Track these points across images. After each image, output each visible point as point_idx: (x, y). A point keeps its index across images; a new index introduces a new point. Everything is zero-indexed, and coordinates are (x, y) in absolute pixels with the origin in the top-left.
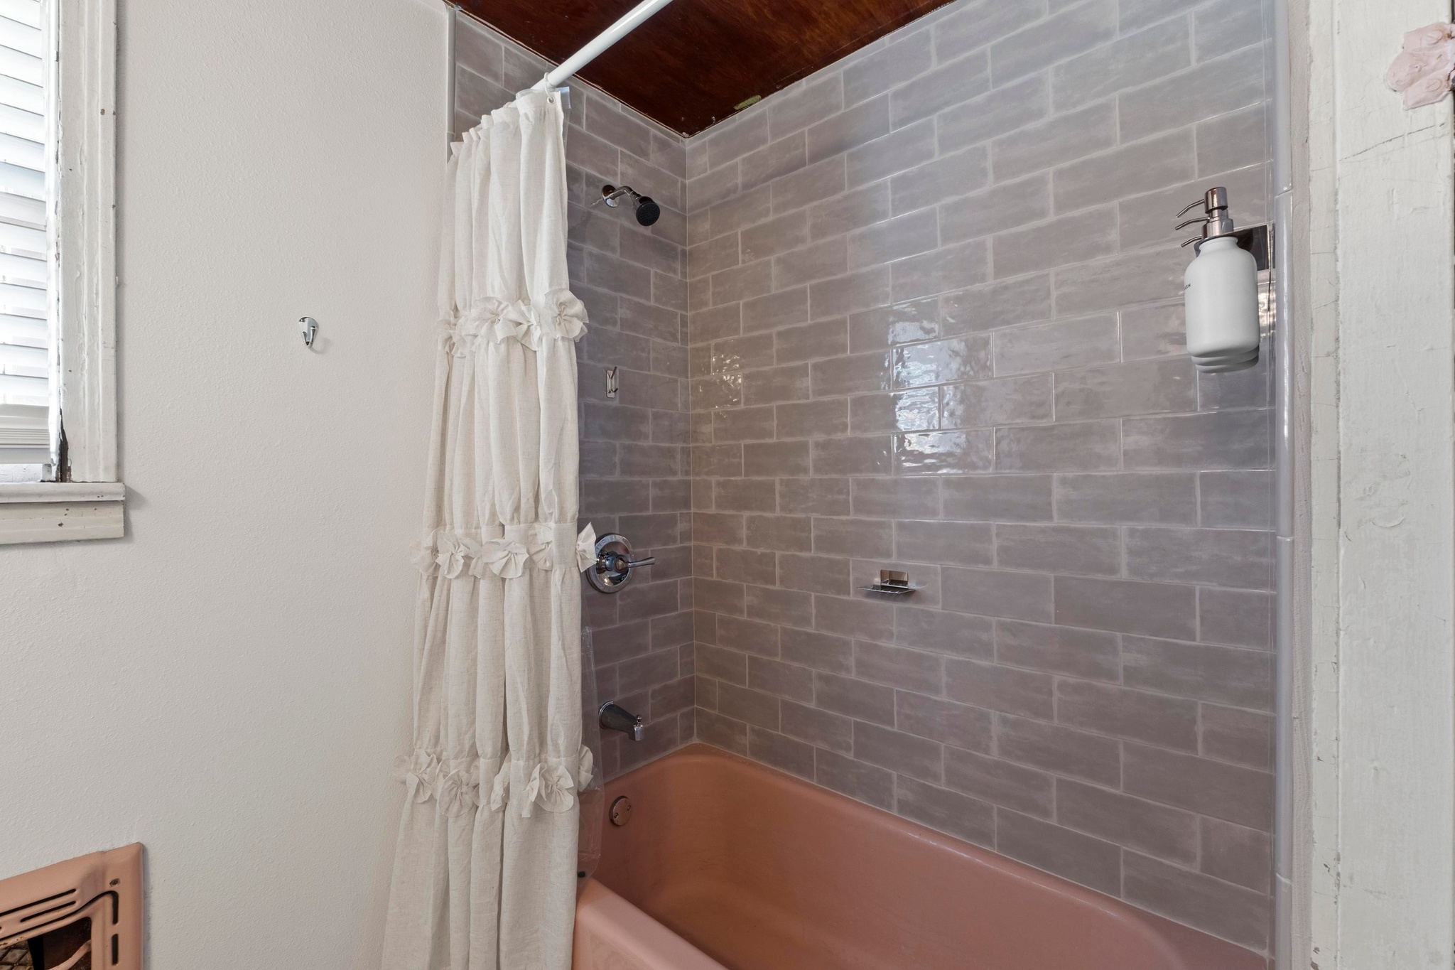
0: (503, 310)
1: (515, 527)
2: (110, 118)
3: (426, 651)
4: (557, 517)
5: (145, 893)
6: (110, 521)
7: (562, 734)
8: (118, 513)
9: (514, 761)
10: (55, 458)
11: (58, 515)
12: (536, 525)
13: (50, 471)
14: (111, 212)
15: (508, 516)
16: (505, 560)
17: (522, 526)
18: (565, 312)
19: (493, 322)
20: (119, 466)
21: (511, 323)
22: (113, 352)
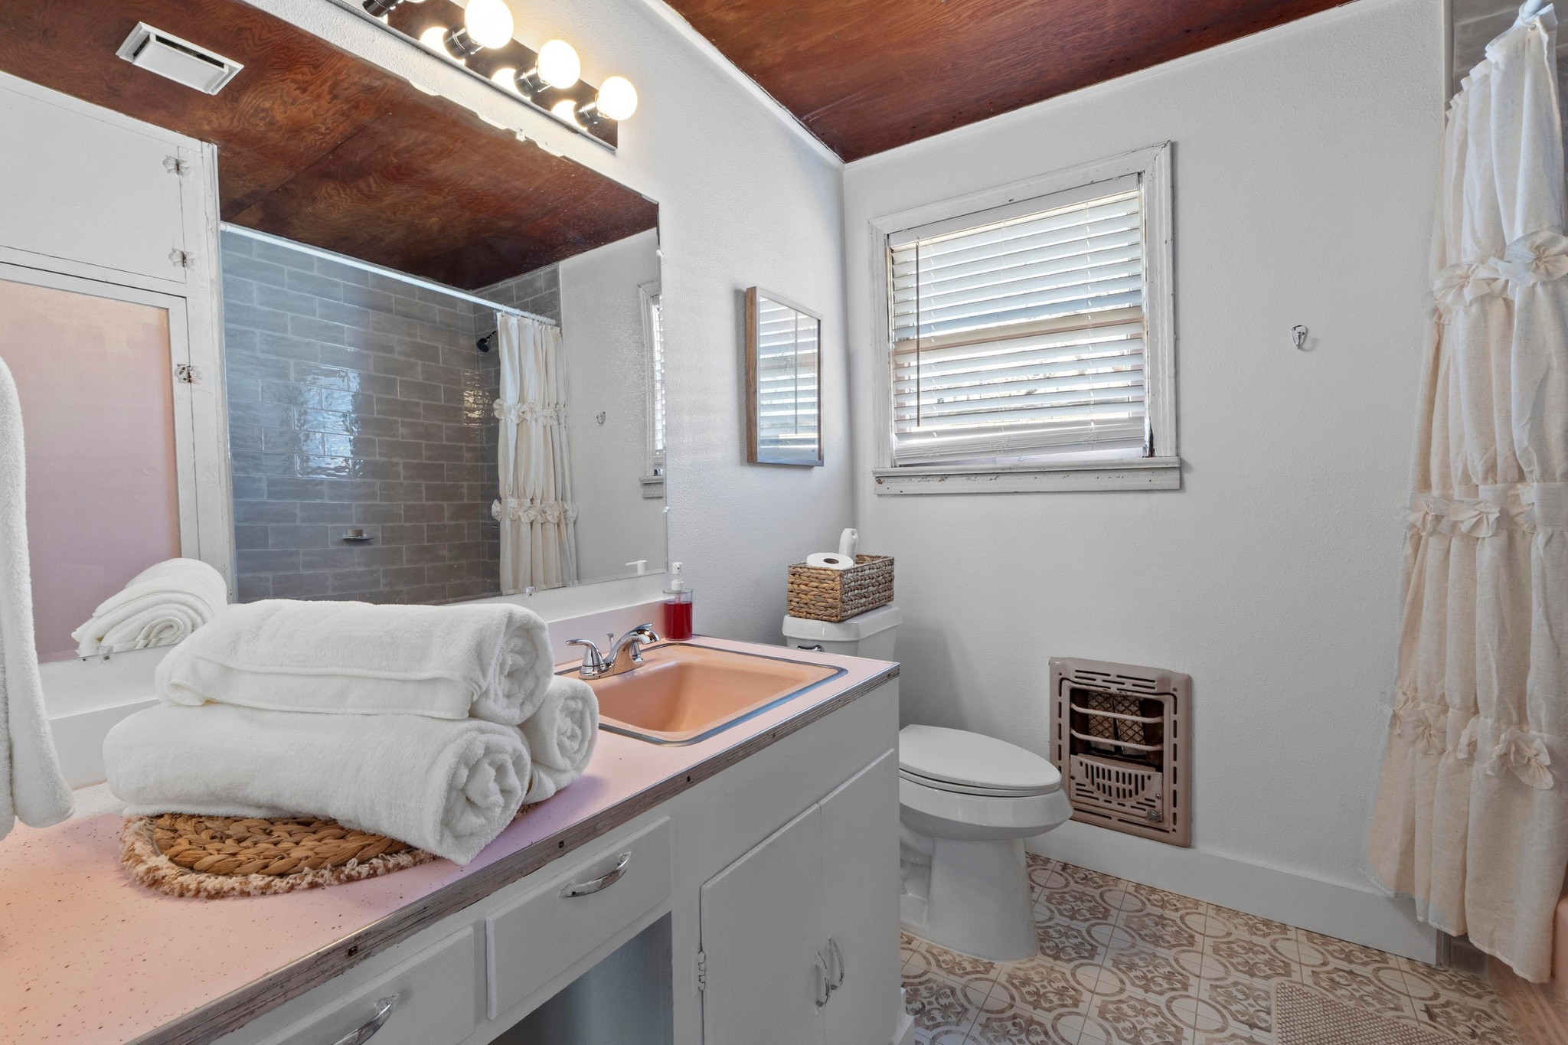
0: (1474, 271)
1: (1489, 486)
2: (1170, 243)
3: (1407, 603)
4: (1538, 475)
5: (1191, 707)
6: (1171, 479)
7: (1544, 707)
8: (1176, 475)
9: (1481, 718)
10: (1148, 444)
11: (1148, 475)
12: (1519, 486)
13: (1146, 452)
14: (1171, 298)
15: (1480, 476)
16: (1475, 520)
17: (1499, 486)
18: (1547, 253)
19: (1462, 287)
20: (1178, 447)
21: (1483, 282)
22: (1173, 380)
